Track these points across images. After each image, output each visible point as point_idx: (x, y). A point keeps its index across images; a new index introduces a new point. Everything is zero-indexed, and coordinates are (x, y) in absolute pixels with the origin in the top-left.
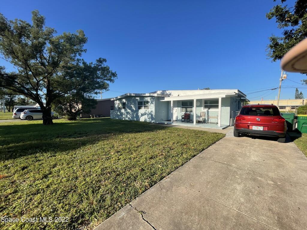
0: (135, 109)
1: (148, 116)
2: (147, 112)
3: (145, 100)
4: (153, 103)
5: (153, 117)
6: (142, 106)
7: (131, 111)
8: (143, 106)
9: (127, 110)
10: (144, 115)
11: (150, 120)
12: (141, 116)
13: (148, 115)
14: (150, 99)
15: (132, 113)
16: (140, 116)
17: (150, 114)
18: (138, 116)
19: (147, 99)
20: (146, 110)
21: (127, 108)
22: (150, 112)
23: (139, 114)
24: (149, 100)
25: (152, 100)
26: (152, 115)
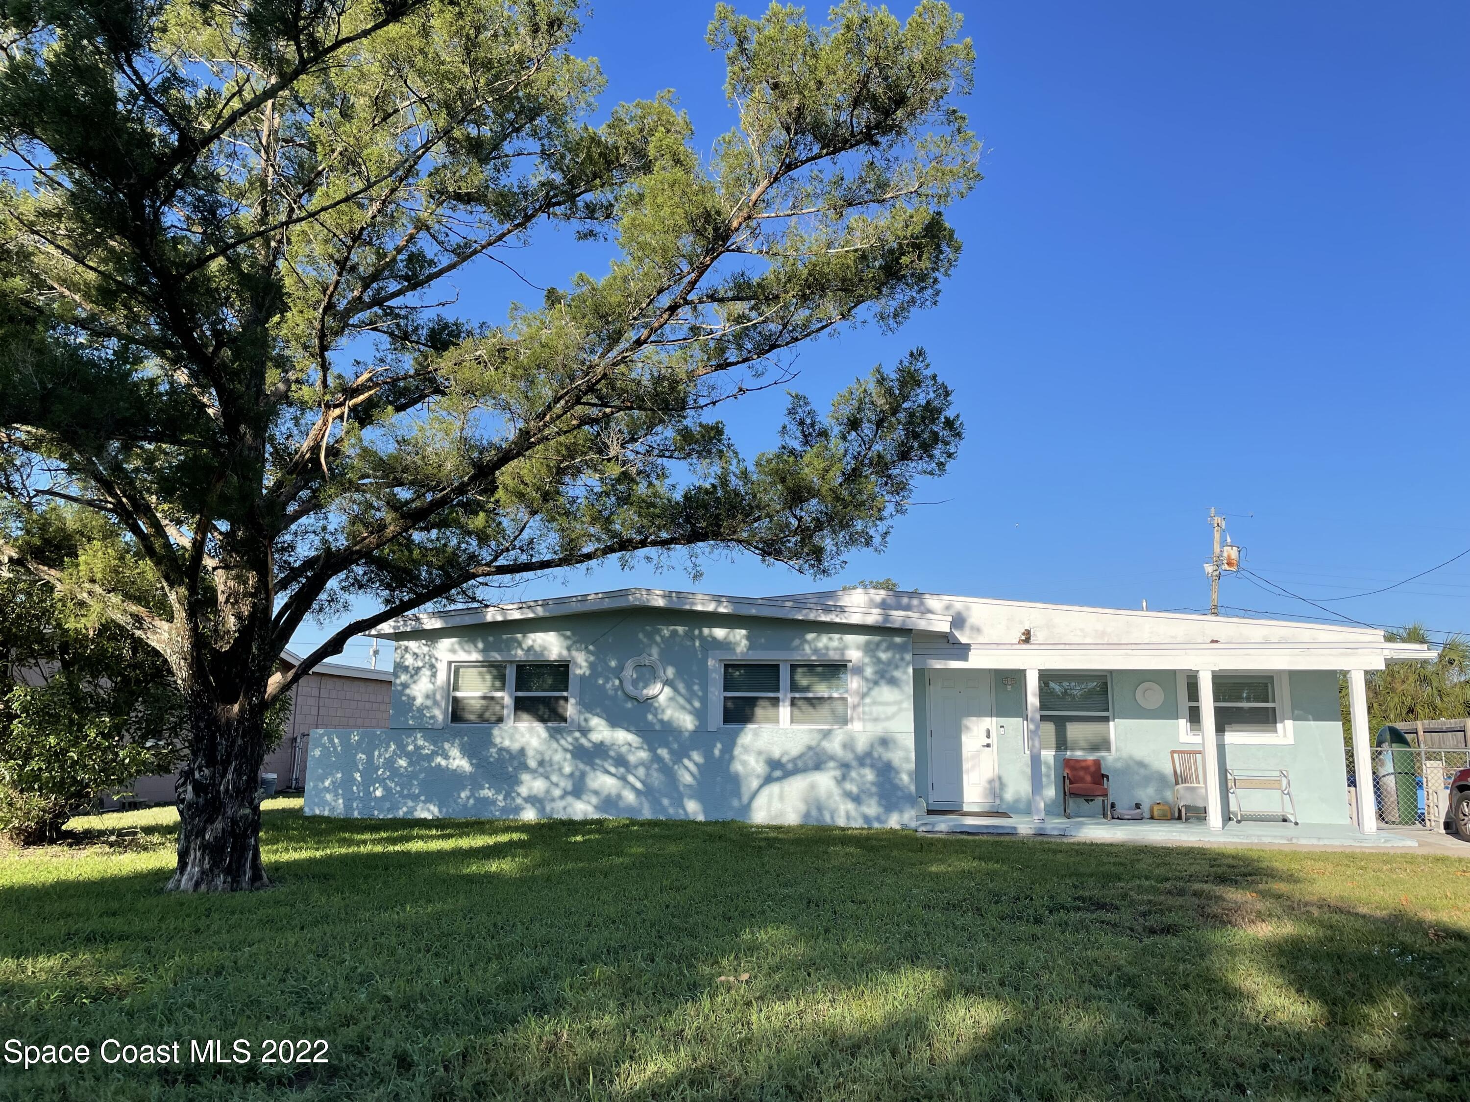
0: (687, 722)
1: (841, 780)
2: (834, 746)
3: (816, 651)
4: (893, 682)
5: (896, 787)
6: (775, 702)
7: (630, 737)
8: (785, 695)
9: (585, 731)
10: (805, 770)
11: (872, 809)
12: (768, 780)
13: (845, 766)
14: (869, 649)
15: (657, 759)
16: (755, 784)
17: (864, 759)
18: (734, 782)
19: (835, 644)
20: (827, 734)
21: (588, 706)
22: (861, 745)
23: (737, 767)
24: (854, 655)
25: (884, 656)
26: (886, 771)
